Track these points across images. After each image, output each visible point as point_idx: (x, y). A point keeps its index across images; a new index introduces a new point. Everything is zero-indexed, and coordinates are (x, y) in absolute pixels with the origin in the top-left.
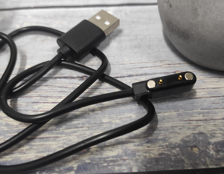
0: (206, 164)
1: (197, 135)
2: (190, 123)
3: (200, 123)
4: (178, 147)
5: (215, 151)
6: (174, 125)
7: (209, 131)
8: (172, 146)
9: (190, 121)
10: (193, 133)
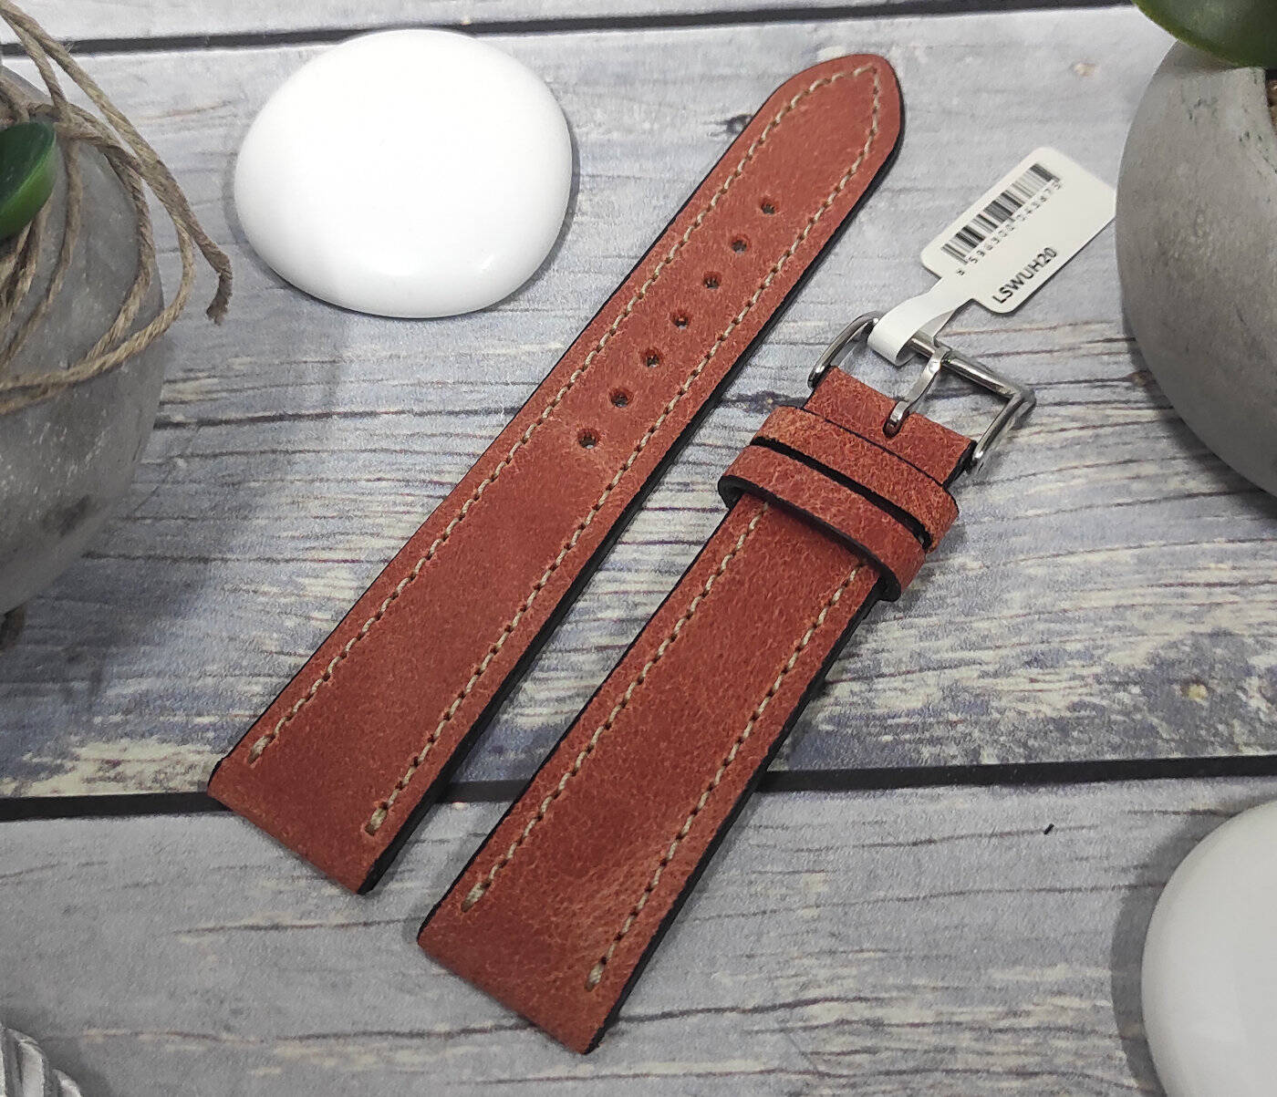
0: (1232, 743)
1: (1206, 641)
2: (1183, 596)
3: (1219, 595)
4: (1136, 684)
5: (1268, 700)
6: (1124, 602)
7: (1250, 625)
8: (1117, 679)
9: (1183, 585)
10: (1193, 633)
